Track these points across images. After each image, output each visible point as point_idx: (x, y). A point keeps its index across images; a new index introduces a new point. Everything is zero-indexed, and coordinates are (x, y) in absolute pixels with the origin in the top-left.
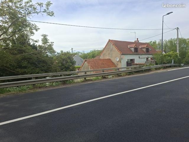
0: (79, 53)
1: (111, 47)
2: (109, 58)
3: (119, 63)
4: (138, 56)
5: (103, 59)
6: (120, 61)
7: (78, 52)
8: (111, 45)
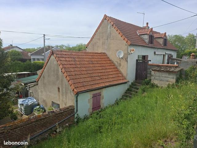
0: (64, 46)
1: (109, 29)
2: (104, 52)
3: (123, 63)
4: (152, 51)
5: (93, 53)
6: (125, 58)
7: (62, 45)
8: (109, 27)
